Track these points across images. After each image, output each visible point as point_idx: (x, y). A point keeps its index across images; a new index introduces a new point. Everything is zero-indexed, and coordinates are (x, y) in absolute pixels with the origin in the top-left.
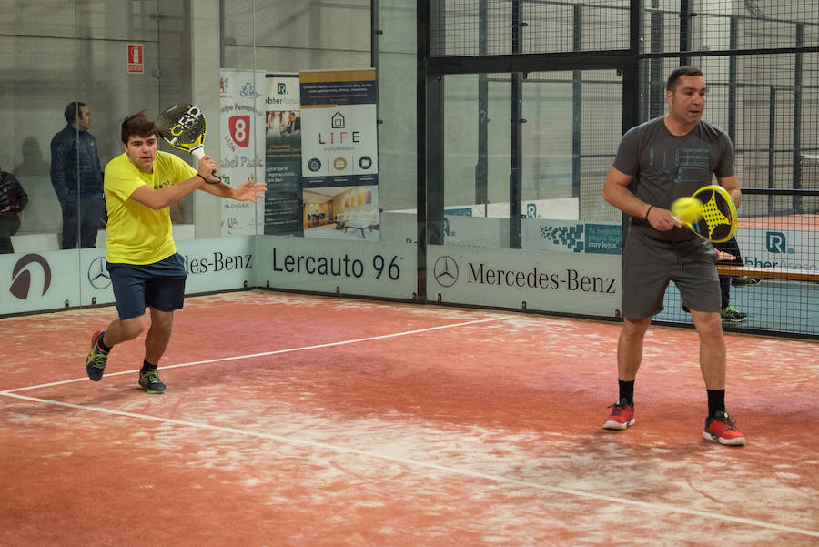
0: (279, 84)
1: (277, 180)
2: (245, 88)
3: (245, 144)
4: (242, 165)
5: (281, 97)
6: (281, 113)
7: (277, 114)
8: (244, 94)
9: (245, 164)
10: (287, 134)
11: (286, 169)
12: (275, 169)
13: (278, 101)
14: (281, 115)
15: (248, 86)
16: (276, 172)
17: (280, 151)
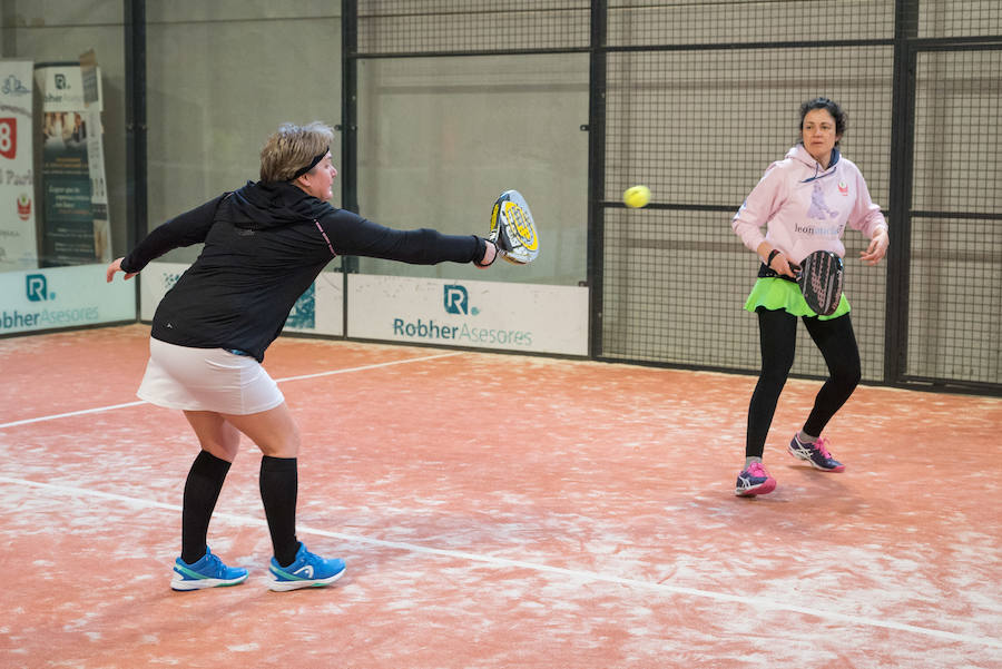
0: (57, 76)
1: (68, 206)
2: (8, 82)
3: (11, 154)
4: (8, 183)
5: (60, 93)
6: (63, 115)
7: (58, 116)
8: (7, 90)
9: (12, 181)
10: (74, 144)
11: (77, 190)
12: (62, 190)
13: (58, 99)
14: (62, 118)
15: (12, 81)
16: (64, 194)
17: (67, 166)
